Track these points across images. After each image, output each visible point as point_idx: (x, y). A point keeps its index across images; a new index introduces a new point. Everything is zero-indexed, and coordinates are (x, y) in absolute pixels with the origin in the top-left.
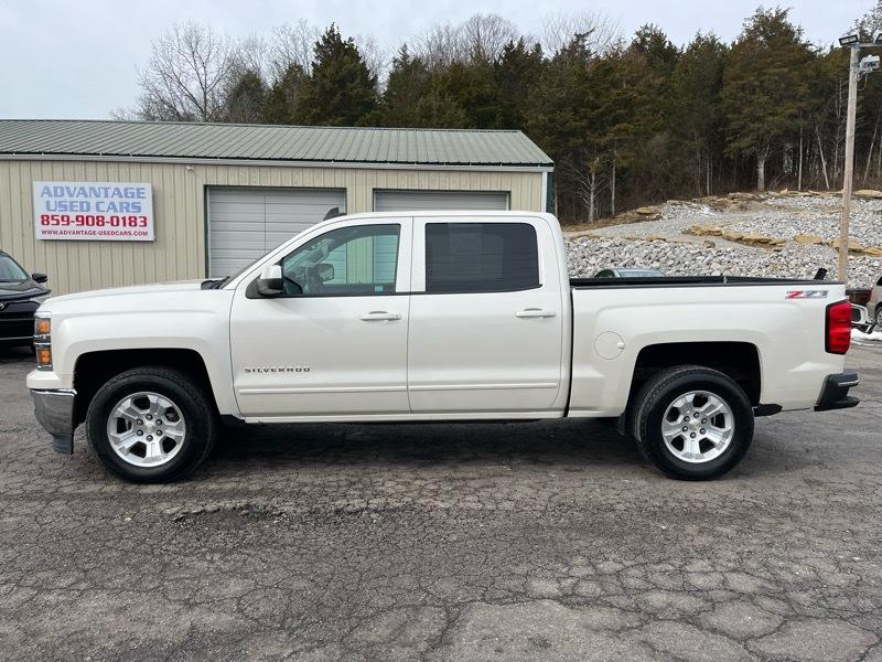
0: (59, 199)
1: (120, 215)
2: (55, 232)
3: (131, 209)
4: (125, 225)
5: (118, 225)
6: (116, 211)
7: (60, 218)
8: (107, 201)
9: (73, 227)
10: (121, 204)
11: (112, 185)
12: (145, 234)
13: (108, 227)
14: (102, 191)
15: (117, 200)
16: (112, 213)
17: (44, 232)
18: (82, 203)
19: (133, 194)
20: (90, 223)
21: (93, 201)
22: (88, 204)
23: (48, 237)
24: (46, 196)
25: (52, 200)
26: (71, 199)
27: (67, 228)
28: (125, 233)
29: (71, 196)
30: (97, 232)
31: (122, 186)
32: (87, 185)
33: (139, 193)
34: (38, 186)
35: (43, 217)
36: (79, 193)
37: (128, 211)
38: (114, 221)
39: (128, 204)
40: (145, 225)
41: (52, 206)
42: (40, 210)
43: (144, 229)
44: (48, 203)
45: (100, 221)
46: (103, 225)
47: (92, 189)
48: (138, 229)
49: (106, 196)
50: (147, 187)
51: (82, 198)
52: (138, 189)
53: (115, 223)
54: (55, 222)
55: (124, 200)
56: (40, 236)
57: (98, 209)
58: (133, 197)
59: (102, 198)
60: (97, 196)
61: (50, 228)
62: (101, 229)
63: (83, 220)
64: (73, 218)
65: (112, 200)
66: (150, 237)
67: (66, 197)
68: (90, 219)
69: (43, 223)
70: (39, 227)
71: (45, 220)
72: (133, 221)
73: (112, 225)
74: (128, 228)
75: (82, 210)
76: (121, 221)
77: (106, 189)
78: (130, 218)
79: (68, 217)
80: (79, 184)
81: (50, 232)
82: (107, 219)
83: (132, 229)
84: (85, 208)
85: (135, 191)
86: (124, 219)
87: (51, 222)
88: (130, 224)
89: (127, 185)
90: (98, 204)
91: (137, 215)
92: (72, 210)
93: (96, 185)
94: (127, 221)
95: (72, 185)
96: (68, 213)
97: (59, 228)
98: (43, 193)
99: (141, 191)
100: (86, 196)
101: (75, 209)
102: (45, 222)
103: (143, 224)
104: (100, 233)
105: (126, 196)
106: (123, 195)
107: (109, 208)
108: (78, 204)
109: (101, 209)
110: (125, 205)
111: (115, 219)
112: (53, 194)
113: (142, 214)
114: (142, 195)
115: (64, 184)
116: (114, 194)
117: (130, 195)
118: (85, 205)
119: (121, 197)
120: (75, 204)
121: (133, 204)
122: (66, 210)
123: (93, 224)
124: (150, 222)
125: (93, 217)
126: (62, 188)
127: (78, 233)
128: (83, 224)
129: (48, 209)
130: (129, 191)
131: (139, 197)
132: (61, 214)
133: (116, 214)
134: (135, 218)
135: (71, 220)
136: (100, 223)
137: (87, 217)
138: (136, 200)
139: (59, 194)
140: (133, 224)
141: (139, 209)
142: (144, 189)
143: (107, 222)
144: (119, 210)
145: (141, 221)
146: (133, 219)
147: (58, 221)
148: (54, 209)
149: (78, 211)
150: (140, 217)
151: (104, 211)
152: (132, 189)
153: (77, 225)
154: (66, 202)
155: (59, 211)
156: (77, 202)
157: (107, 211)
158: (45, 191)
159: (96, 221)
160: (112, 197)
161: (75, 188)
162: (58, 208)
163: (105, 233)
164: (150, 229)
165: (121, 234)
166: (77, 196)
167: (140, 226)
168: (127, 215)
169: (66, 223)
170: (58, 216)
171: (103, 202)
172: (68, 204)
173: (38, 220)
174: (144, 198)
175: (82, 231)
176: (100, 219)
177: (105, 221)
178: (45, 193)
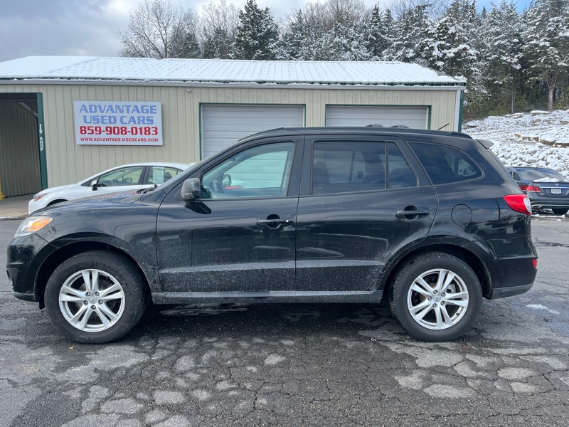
0: (93, 114)
1: (138, 127)
2: (91, 139)
3: (146, 122)
4: (141, 133)
5: (136, 133)
6: (135, 123)
7: (94, 129)
8: (129, 116)
9: (104, 135)
10: (139, 118)
11: (133, 104)
12: (156, 140)
13: (129, 135)
14: (125, 108)
15: (136, 115)
16: (132, 125)
17: (82, 139)
18: (110, 117)
19: (147, 110)
20: (116, 132)
21: (118, 115)
22: (115, 118)
23: (85, 143)
25: (88, 115)
26: (103, 114)
28: (142, 140)
29: (102, 112)
30: (122, 139)
31: (139, 104)
32: (114, 104)
33: (152, 110)
34: (78, 105)
35: (81, 128)
36: (108, 110)
37: (144, 123)
39: (144, 117)
40: (156, 133)
41: (88, 120)
42: (79, 123)
43: (155, 137)
44: (85, 117)
46: (126, 133)
47: (117, 106)
48: (151, 136)
49: (128, 112)
50: (158, 105)
51: (110, 113)
52: (151, 107)
53: (134, 132)
54: (91, 132)
55: (141, 115)
56: (79, 142)
57: (122, 122)
58: (147, 112)
59: (125, 114)
60: (122, 112)
61: (86, 136)
62: (125, 136)
63: (111, 130)
64: (103, 129)
65: (132, 115)
66: (160, 143)
67: (99, 113)
68: (116, 129)
69: (81, 133)
70: (79, 135)
71: (83, 130)
72: (147, 131)
73: (132, 133)
74: (144, 136)
75: (110, 122)
76: (139, 131)
77: (128, 107)
78: (145, 128)
79: (100, 128)
80: (108, 103)
81: (87, 139)
82: (129, 129)
83: (147, 137)
84: (112, 121)
85: (149, 108)
86: (141, 129)
87: (88, 131)
88: (145, 134)
89: (144, 103)
90: (122, 118)
91: (150, 126)
92: (103, 123)
93: (121, 104)
94: (143, 131)
95: (103, 104)
96: (100, 125)
97: (93, 136)
98: (81, 110)
99: (154, 108)
100: (113, 112)
101: (105, 121)
102: (83, 132)
103: (155, 133)
104: (124, 140)
105: (143, 112)
106: (140, 111)
107: (130, 121)
108: (107, 118)
109: (124, 122)
110: (141, 119)
111: (134, 129)
112: (88, 110)
113: (154, 125)
114: (154, 111)
115: (96, 103)
116: (134, 110)
117: (145, 111)
118: (112, 118)
119: (139, 112)
120: (105, 118)
121: (148, 117)
122: (98, 122)
123: (118, 133)
124: (160, 131)
125: (118, 128)
126: (95, 106)
127: (107, 140)
128: (111, 133)
129: (85, 122)
130: (145, 108)
131: (152, 112)
132: (95, 126)
133: (135, 126)
134: (149, 129)
135: (102, 130)
136: (124, 132)
137: (114, 128)
138: (150, 115)
139: (93, 110)
140: (147, 133)
141: (152, 122)
142: (155, 106)
143: (129, 132)
144: (137, 123)
145: (153, 131)
146: (147, 129)
147: (92, 130)
148: (90, 122)
149: (107, 123)
150: (152, 128)
151: (126, 123)
152: (148, 106)
153: (107, 134)
154: (99, 116)
155: (94, 123)
156: (106, 116)
157: (129, 123)
158: (83, 108)
159: (120, 131)
160: (132, 113)
161: (105, 106)
162: (93, 121)
163: (127, 140)
164: (159, 136)
165: (139, 140)
166: (107, 112)
167: (153, 134)
168: (143, 126)
169: (98, 132)
170: (93, 127)
171: (126, 117)
172: (100, 118)
173: (78, 130)
174: (156, 113)
175: (110, 139)
176: (124, 129)
177: (127, 131)
178: (83, 110)
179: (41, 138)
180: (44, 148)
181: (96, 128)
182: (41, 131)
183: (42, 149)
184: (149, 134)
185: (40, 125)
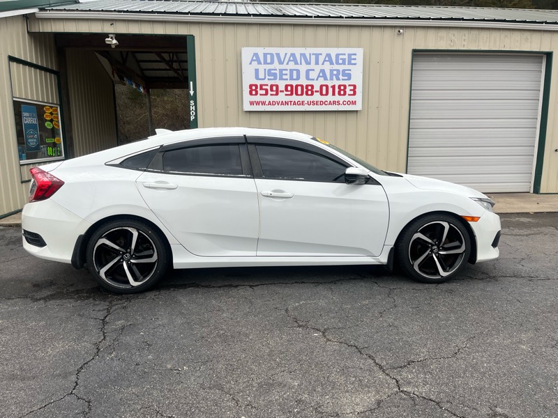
0: (268, 67)
1: (330, 84)
2: (264, 103)
3: (341, 77)
4: (334, 94)
5: (327, 93)
6: (326, 79)
7: (268, 88)
8: (318, 68)
9: (282, 97)
10: (331, 71)
11: (324, 51)
12: (354, 103)
13: (317, 97)
14: (313, 58)
15: (327, 67)
16: (322, 81)
17: (252, 103)
18: (291, 71)
19: (344, 60)
20: (299, 92)
21: (303, 68)
22: (298, 71)
23: (255, 108)
24: (255, 63)
25: (262, 68)
26: (281, 67)
27: (275, 98)
28: (334, 103)
29: (281, 63)
30: (306, 102)
31: (333, 52)
32: (298, 51)
33: (350, 60)
34: (247, 53)
35: (251, 86)
36: (289, 60)
37: (338, 79)
38: (323, 90)
39: (338, 71)
40: (354, 94)
41: (261, 76)
42: (248, 79)
43: (352, 98)
44: (257, 71)
45: (309, 90)
46: (312, 94)
47: (303, 55)
48: (347, 98)
49: (317, 63)
50: (359, 53)
51: (292, 65)
52: (350, 55)
53: (324, 92)
54: (264, 92)
55: (335, 67)
56: (247, 107)
57: (308, 78)
58: (344, 63)
59: (313, 66)
60: (308, 63)
61: (258, 98)
62: (310, 98)
63: (291, 90)
64: (282, 88)
65: (322, 67)
66: (358, 107)
67: (276, 65)
68: (299, 88)
69: (251, 94)
70: (247, 98)
71: (253, 89)
72: (342, 90)
73: (321, 94)
74: (337, 98)
75: (291, 78)
76: (330, 90)
77: (317, 56)
78: (339, 86)
79: (277, 86)
80: (290, 51)
81: (258, 103)
82: (317, 88)
83: (341, 99)
84: (295, 77)
85: (346, 57)
86: (333, 87)
87: (260, 92)
88: (339, 94)
89: (341, 50)
90: (308, 72)
91: (347, 83)
92: (281, 79)
93: (308, 51)
94: (337, 90)
95: (282, 51)
96: (277, 82)
97: (268, 98)
98: (252, 60)
99: (353, 57)
100: (296, 63)
101: (284, 77)
102: (254, 93)
103: (352, 92)
104: (309, 103)
105: (337, 63)
106: (334, 62)
107: (319, 76)
108: (288, 72)
109: (310, 78)
110: (335, 72)
111: (324, 88)
112: (262, 61)
113: (351, 82)
114: (353, 62)
115: (273, 50)
116: (325, 61)
117: (340, 61)
118: (295, 73)
119: (332, 63)
120: (284, 72)
121: (344, 71)
122: (275, 79)
123: (302, 94)
124: (359, 90)
125: (302, 86)
126: (272, 55)
127: (287, 103)
128: (292, 94)
129: (257, 78)
130: (341, 57)
131: (350, 63)
132: (270, 83)
133: (326, 83)
134: (345, 86)
135: (280, 89)
136: (310, 92)
137: (297, 86)
138: (346, 67)
139: (269, 61)
140: (342, 92)
141: (349, 77)
142: (355, 54)
143: (316, 91)
144: (329, 78)
145: (351, 90)
146: (342, 88)
147: (266, 90)
148: (263, 77)
149: (287, 79)
150: (349, 85)
151: (313, 80)
152: (345, 54)
153: (286, 95)
154: (276, 70)
155: (269, 79)
156: (287, 70)
157: (317, 79)
158: (254, 58)
159: (305, 90)
160: (323, 64)
161: (286, 54)
162: (267, 77)
163: (314, 103)
164: (358, 97)
165: (330, 103)
166: (287, 64)
167: (349, 95)
168: (337, 83)
169: (274, 93)
170: (267, 85)
171: (313, 70)
172: (278, 72)
173: (246, 90)
174: (355, 64)
175: (291, 102)
176: (310, 88)
177: (314, 90)
178: (255, 60)
179: (192, 102)
180: (196, 116)
181: (272, 86)
182: (192, 92)
183: (192, 118)
184: (345, 94)
185: (191, 83)
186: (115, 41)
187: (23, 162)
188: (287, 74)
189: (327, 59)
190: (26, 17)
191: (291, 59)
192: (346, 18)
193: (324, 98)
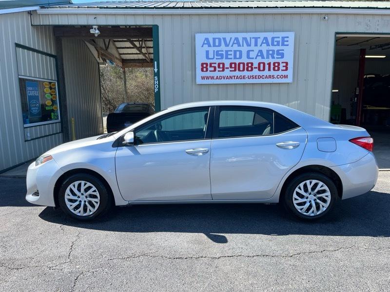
0: (216, 49)
1: (266, 61)
2: (212, 78)
3: (275, 56)
4: (269, 70)
5: (264, 69)
6: (263, 58)
7: (216, 65)
8: (256, 49)
9: (227, 73)
10: (268, 51)
11: (262, 35)
12: (286, 77)
13: (256, 72)
14: (253, 41)
15: (264, 48)
16: (260, 60)
17: (203, 78)
18: (235, 52)
20: (241, 69)
21: (244, 49)
22: (241, 52)
23: (206, 82)
24: (206, 46)
25: (211, 50)
26: (229, 48)
27: (222, 74)
28: (270, 77)
29: (227, 45)
30: (247, 77)
31: (269, 35)
32: (240, 36)
33: (284, 42)
34: (200, 38)
35: (202, 64)
36: (234, 43)
37: (273, 57)
38: (261, 67)
39: (273, 51)
40: (287, 69)
41: (211, 56)
42: (201, 59)
43: (284, 73)
44: (207, 52)
45: (249, 67)
46: (252, 70)
47: (245, 39)
48: (280, 73)
49: (256, 45)
50: (291, 36)
51: (236, 47)
52: (283, 38)
53: (262, 68)
54: (212, 69)
55: (271, 48)
56: (199, 81)
57: (248, 57)
58: (278, 45)
59: (252, 47)
60: (248, 45)
61: (208, 74)
62: (250, 73)
63: (235, 67)
64: (227, 65)
65: (260, 48)
66: (289, 80)
67: (223, 48)
68: (241, 65)
69: (202, 70)
70: (199, 73)
71: (204, 67)
72: (276, 66)
73: (259, 70)
74: (272, 73)
75: (235, 58)
76: (267, 67)
77: (256, 39)
78: (274, 64)
79: (223, 64)
80: (234, 35)
81: (208, 78)
82: (256, 65)
83: (276, 73)
84: (238, 56)
85: (280, 39)
86: (269, 64)
87: (210, 69)
88: (274, 69)
89: (276, 34)
90: (248, 52)
91: (280, 61)
92: (227, 58)
93: (248, 36)
94: (272, 66)
95: (228, 36)
96: (224, 61)
97: (216, 74)
98: (204, 44)
99: (286, 39)
100: (239, 45)
101: (229, 57)
102: (205, 69)
103: (284, 68)
104: (249, 78)
105: (273, 45)
106: (270, 43)
107: (257, 56)
108: (232, 53)
109: (251, 57)
110: (271, 52)
111: (262, 65)
112: (212, 44)
113: (284, 60)
114: (286, 43)
115: (221, 35)
116: (262, 43)
117: (275, 43)
118: (238, 53)
119: (268, 45)
120: (229, 53)
121: (278, 51)
122: (222, 58)
123: (244, 70)
124: (290, 66)
125: (244, 64)
126: (219, 39)
127: (231, 77)
128: (235, 70)
129: (208, 57)
130: (275, 39)
131: (283, 45)
132: (218, 62)
133: (263, 61)
134: (279, 63)
135: (225, 67)
136: (250, 69)
137: (239, 64)
138: (280, 47)
139: (217, 44)
140: (276, 68)
141: (282, 56)
142: (288, 37)
143: (255, 68)
144: (265, 57)
145: (283, 66)
146: (276, 65)
147: (215, 68)
148: (213, 57)
149: (231, 59)
150: (282, 63)
151: (253, 58)
152: (279, 37)
153: (230, 71)
154: (223, 51)
155: (217, 59)
156: (231, 51)
157: (256, 58)
158: (206, 42)
159: (246, 67)
160: (261, 46)
161: (231, 38)
162: (216, 57)
163: (253, 77)
164: (290, 72)
165: (266, 77)
166: (232, 46)
167: (282, 70)
168: (272, 61)
169: (221, 69)
170: (215, 63)
171: (253, 51)
172: (224, 53)
173: (199, 67)
174: (288, 45)
175: (234, 76)
176: (250, 65)
177: (253, 67)
178: (205, 44)
179: (156, 78)
180: (159, 89)
181: (219, 64)
182: (156, 70)
183: (156, 90)
184: (278, 69)
185: (156, 62)
186: (97, 31)
187: (26, 126)
188: (231, 55)
189: (264, 42)
190: (30, 13)
191: (235, 42)
192: (280, 7)
193: (261, 73)
